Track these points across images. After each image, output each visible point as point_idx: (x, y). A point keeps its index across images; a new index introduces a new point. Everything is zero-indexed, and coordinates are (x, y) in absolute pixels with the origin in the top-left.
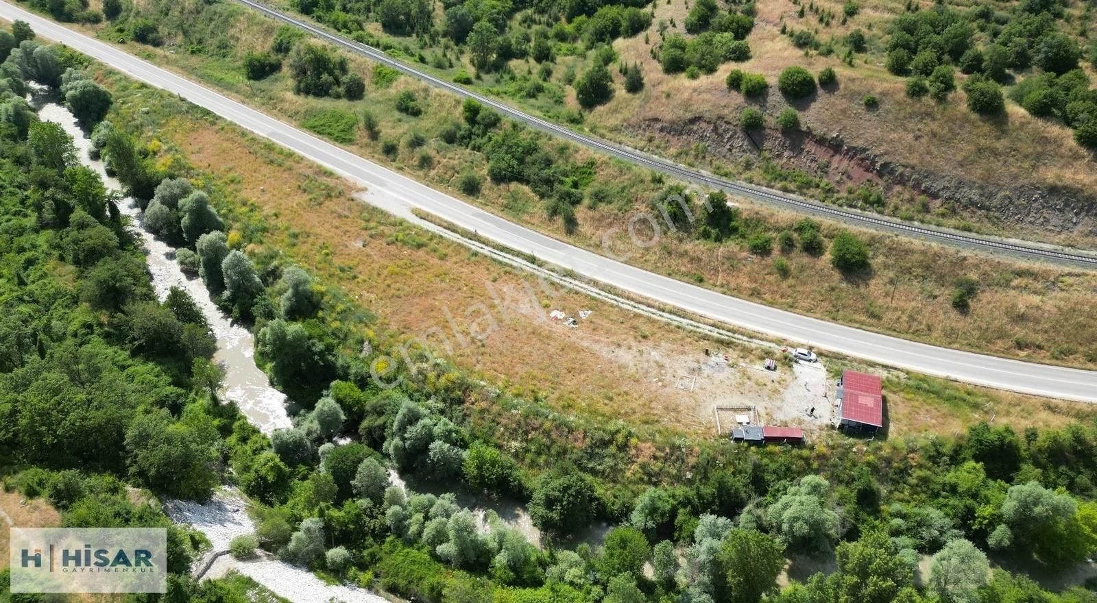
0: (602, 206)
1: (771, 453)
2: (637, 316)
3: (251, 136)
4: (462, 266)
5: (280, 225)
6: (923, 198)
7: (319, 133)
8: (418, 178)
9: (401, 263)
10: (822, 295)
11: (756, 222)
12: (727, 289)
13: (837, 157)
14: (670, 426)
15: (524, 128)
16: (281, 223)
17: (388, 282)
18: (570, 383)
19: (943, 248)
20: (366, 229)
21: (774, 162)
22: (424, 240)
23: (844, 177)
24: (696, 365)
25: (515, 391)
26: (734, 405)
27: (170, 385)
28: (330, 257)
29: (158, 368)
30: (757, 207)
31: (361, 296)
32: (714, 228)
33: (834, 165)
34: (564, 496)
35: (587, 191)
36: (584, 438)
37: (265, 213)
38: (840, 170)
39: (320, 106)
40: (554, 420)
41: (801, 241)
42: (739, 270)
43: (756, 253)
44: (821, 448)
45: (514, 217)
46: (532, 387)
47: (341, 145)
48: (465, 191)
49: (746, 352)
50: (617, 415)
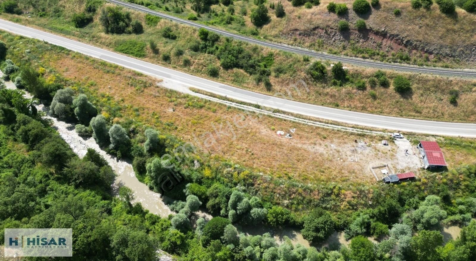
0: (282, 75)
1: (403, 186)
2: (318, 128)
3: (92, 59)
4: (226, 115)
5: (127, 105)
6: (426, 55)
7: (126, 53)
8: (185, 71)
9: (196, 117)
10: (393, 105)
11: (357, 75)
12: (350, 108)
13: (385, 40)
14: (354, 180)
15: (232, 40)
16: (127, 104)
17: (194, 128)
18: (301, 166)
19: (442, 77)
20: (171, 102)
21: (357, 45)
22: (202, 104)
23: (389, 49)
24: (353, 148)
25: (278, 176)
26: (378, 166)
27: (102, 200)
28: (160, 119)
29: (93, 193)
30: (355, 68)
31: (183, 137)
32: (338, 80)
33: (384, 43)
34: (325, 226)
35: (272, 68)
36: (319, 193)
37: (116, 99)
38: (387, 45)
39: (122, 39)
40: (302, 187)
41: (379, 81)
42: (354, 99)
43: (360, 90)
44: (423, 180)
45: (240, 86)
46: (285, 172)
47: (140, 58)
48: (211, 75)
49: (372, 138)
50: (329, 180)
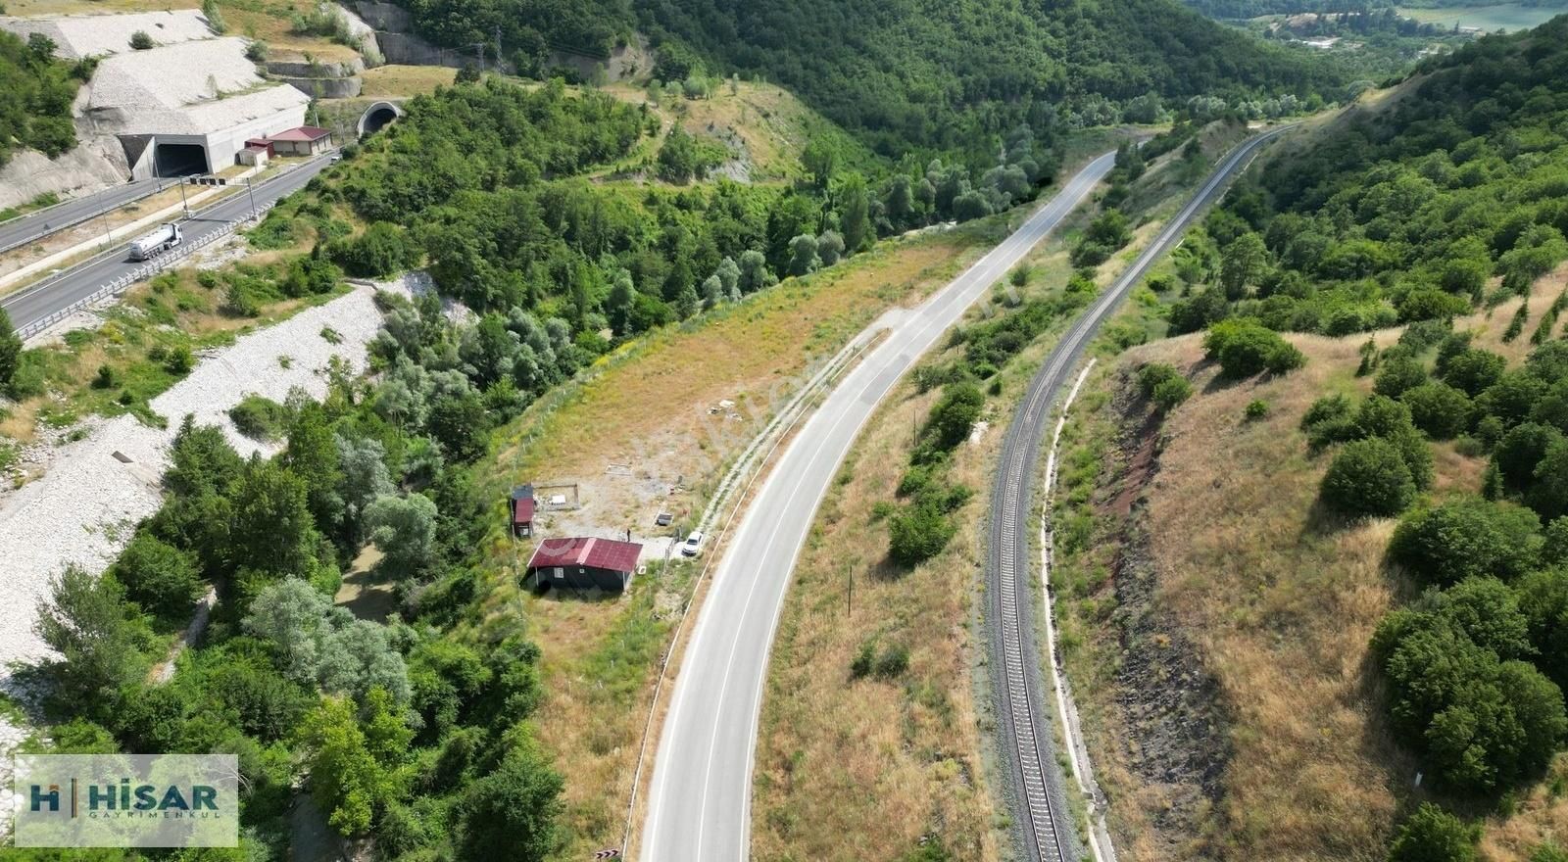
6: (1107, 573)
11: (952, 464)
17: (750, 332)
24: (655, 476)
30: (981, 455)
31: (722, 325)
43: (900, 490)
48: (950, 343)
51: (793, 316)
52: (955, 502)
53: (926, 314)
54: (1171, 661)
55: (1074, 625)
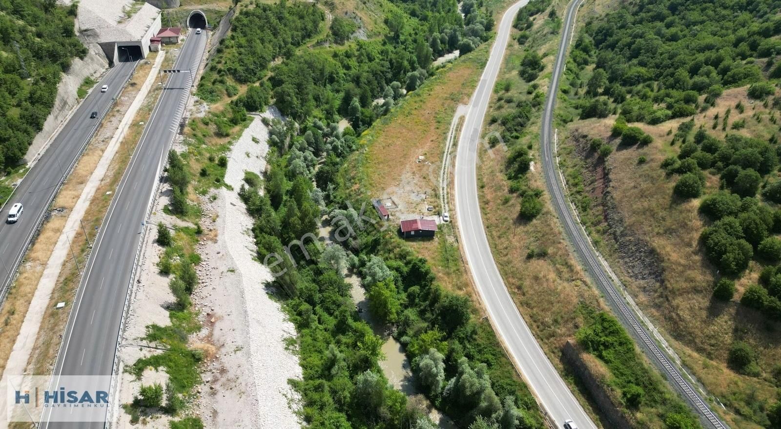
6: (602, 218)
9: (425, 122)
11: (528, 180)
12: (483, 195)
18: (381, 166)
20: (440, 111)
21: (582, 170)
22: (445, 122)
23: (592, 190)
26: (396, 202)
28: (415, 109)
30: (538, 175)
31: (398, 120)
32: (514, 173)
33: (596, 183)
37: (429, 92)
38: (595, 186)
42: (496, 192)
43: (510, 190)
49: (434, 202)
51: (423, 112)
52: (538, 194)
53: (474, 106)
54: (635, 245)
55: (596, 236)
